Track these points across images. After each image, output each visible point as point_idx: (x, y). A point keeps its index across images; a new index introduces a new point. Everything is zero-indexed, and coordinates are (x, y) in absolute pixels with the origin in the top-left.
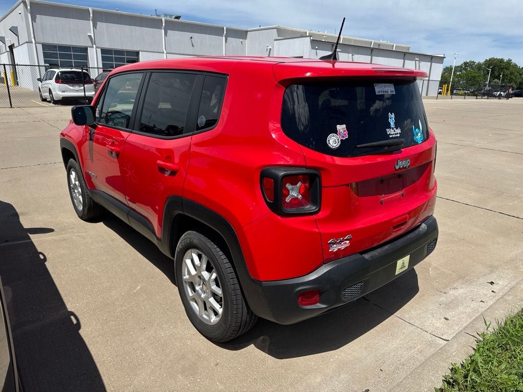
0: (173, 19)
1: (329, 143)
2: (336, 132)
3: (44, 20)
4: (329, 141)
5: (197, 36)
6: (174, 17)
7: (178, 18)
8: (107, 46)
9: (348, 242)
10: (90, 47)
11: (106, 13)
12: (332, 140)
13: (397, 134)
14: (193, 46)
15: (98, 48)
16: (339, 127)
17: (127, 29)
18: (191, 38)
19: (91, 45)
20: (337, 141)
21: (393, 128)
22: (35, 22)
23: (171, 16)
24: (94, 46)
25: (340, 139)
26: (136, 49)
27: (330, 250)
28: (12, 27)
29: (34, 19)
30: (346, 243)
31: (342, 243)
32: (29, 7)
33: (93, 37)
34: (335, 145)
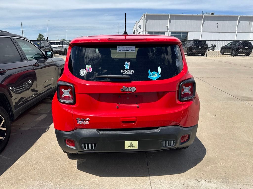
0: (210, 15)
1: (81, 73)
2: (85, 68)
3: (151, 21)
4: (81, 72)
5: (220, 23)
6: (211, 14)
7: (213, 14)
8: (174, 30)
9: (87, 122)
10: (166, 31)
11: (176, 16)
12: (83, 72)
13: (131, 73)
14: (218, 27)
15: (170, 32)
16: (87, 66)
17: (184, 22)
18: (217, 23)
19: (167, 30)
20: (85, 73)
21: (127, 70)
22: (147, 23)
23: (209, 13)
24: (168, 31)
25: (86, 72)
26: (187, 31)
27: (78, 123)
28: (140, 25)
29: (146, 22)
30: (86, 122)
31: (84, 121)
32: (145, 17)
33: (168, 27)
34: (83, 74)
